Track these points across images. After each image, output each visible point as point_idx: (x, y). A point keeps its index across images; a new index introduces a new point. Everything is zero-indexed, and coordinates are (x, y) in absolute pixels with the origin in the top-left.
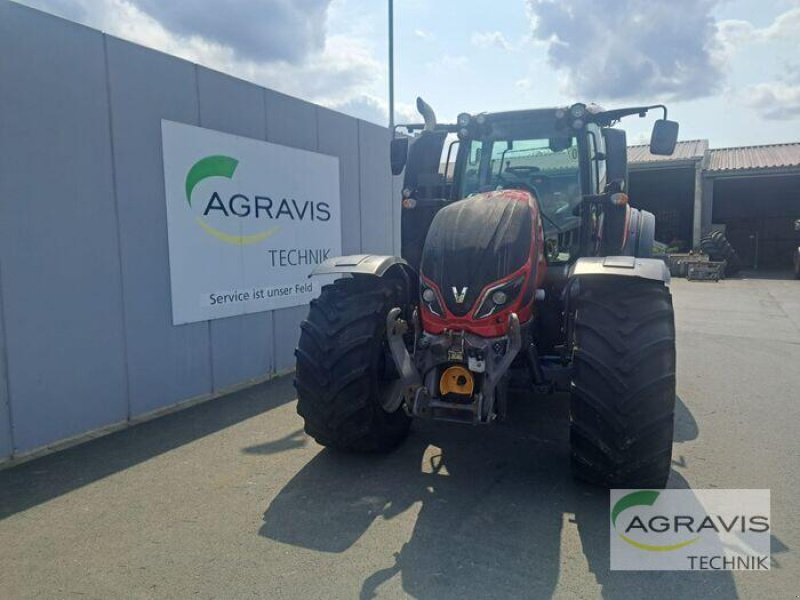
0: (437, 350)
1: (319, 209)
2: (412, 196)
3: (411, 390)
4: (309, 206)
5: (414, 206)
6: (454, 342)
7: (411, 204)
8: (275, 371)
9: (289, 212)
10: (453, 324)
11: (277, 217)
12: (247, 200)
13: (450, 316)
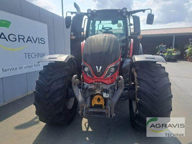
0: (91, 90)
1: (41, 40)
2: (74, 35)
3: (82, 107)
4: (38, 39)
5: (75, 38)
6: (98, 87)
7: (74, 37)
8: (28, 93)
9: (31, 41)
10: (96, 80)
11: (27, 42)
12: (15, 36)
13: (95, 77)
